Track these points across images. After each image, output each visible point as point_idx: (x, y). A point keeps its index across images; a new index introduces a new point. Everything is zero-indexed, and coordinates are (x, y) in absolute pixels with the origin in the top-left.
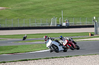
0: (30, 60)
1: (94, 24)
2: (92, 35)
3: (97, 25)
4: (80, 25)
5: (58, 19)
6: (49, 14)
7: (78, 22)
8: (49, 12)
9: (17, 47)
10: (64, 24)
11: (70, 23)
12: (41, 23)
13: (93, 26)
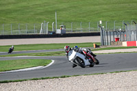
1: (101, 31)
2: (97, 46)
3: (105, 33)
4: (81, 32)
5: (50, 24)
7: (77, 29)
8: (38, 14)
10: (59, 31)
11: (67, 29)
12: (27, 30)
13: (98, 34)
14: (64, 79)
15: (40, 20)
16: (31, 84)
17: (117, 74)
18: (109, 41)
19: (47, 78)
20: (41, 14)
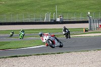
0: (20, 56)
3: (92, 21)
4: (75, 20)
5: (52, 14)
6: (43, 9)
7: (72, 18)
9: (9, 43)
12: (35, 19)
13: (87, 22)
14: (59, 55)
15: (45, 11)
16: (34, 58)
18: (95, 27)
19: (47, 54)
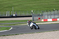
1: (32, 15)
3: (34, 16)
4: (24, 15)
5: (10, 12)
10: (14, 15)
11: (18, 14)
12: (0, 15)
13: (31, 16)
14: (16, 35)
15: (6, 10)
16: (2, 38)
17: (39, 33)
18: (36, 19)
20: (6, 8)
